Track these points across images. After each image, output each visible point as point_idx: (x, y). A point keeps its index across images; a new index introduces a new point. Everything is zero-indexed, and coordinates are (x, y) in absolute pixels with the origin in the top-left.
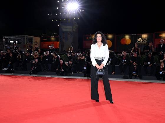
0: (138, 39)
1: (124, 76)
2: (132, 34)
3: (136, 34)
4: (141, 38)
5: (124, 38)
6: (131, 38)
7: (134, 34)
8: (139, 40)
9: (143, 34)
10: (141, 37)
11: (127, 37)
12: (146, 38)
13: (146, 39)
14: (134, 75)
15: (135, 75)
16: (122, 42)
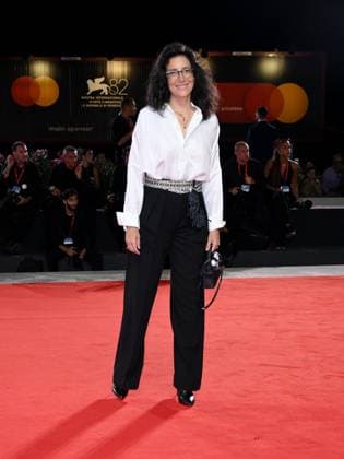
0: (90, 82)
1: (22, 258)
2: (63, 59)
3: (79, 59)
4: (102, 79)
5: (27, 73)
6: (60, 77)
7: (73, 58)
8: (95, 85)
9: (111, 59)
10: (103, 73)
11: (41, 70)
12: (123, 76)
13: (123, 83)
14: (65, 254)
15: (71, 252)
16: (17, 93)
